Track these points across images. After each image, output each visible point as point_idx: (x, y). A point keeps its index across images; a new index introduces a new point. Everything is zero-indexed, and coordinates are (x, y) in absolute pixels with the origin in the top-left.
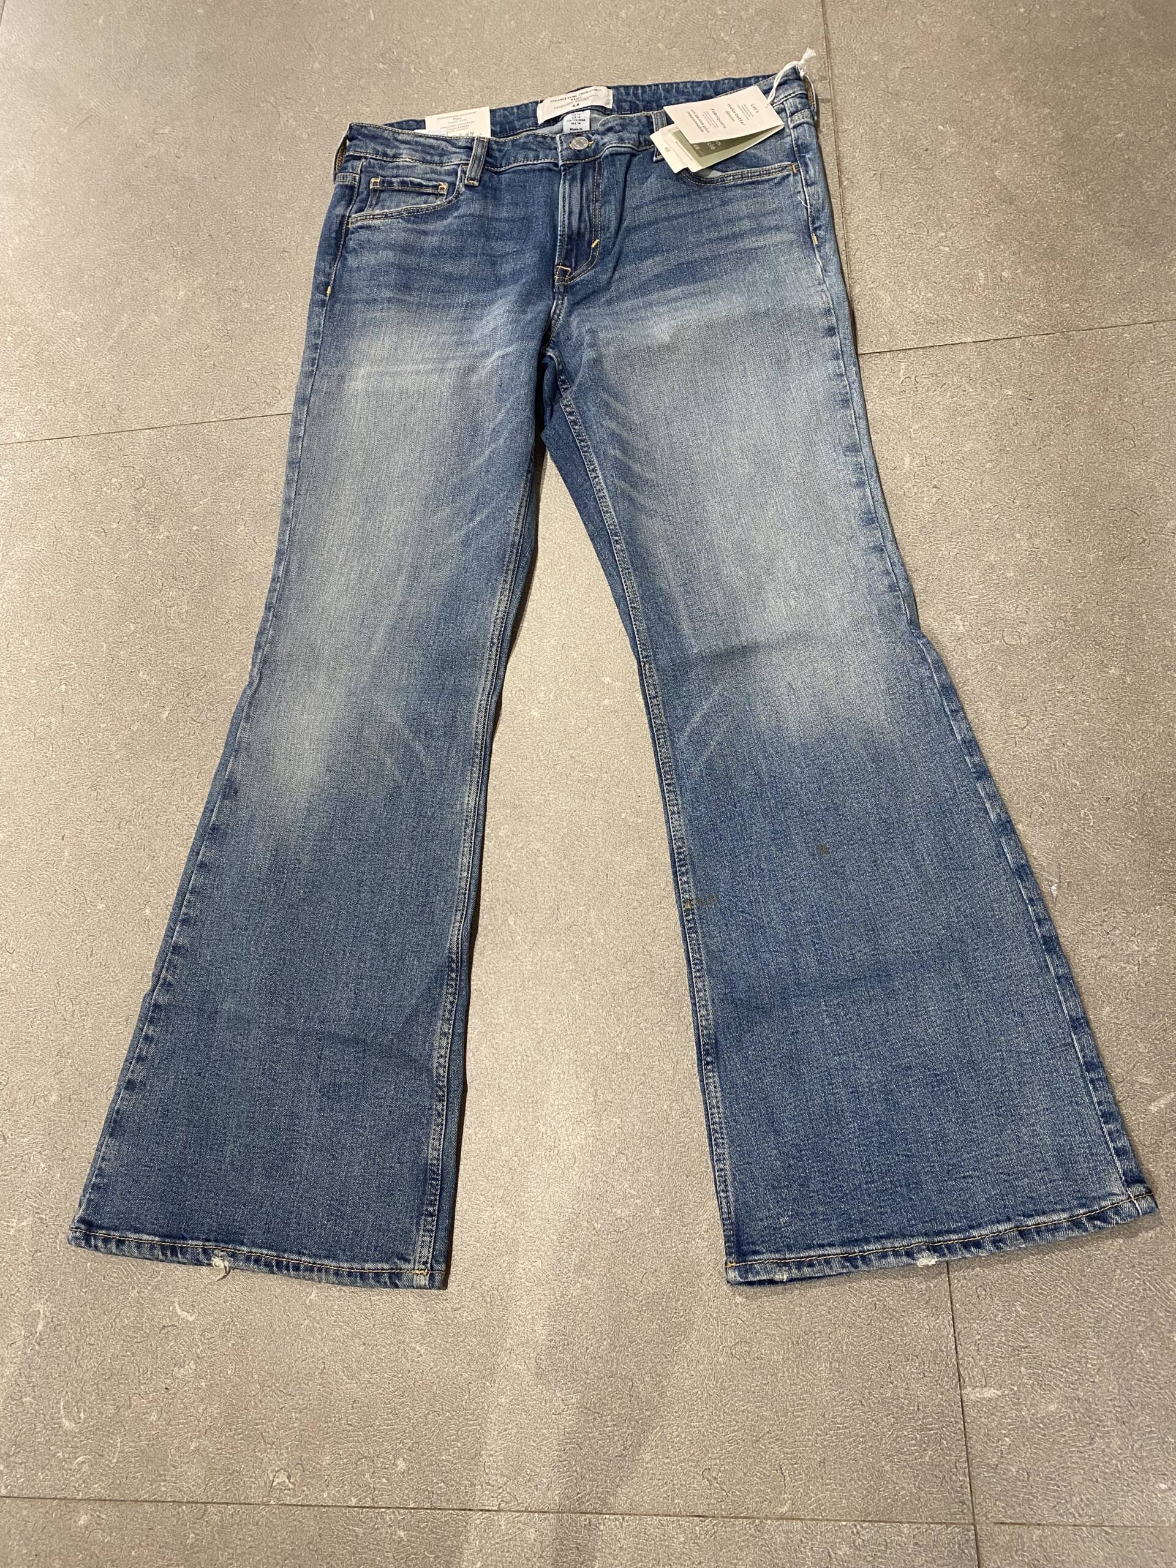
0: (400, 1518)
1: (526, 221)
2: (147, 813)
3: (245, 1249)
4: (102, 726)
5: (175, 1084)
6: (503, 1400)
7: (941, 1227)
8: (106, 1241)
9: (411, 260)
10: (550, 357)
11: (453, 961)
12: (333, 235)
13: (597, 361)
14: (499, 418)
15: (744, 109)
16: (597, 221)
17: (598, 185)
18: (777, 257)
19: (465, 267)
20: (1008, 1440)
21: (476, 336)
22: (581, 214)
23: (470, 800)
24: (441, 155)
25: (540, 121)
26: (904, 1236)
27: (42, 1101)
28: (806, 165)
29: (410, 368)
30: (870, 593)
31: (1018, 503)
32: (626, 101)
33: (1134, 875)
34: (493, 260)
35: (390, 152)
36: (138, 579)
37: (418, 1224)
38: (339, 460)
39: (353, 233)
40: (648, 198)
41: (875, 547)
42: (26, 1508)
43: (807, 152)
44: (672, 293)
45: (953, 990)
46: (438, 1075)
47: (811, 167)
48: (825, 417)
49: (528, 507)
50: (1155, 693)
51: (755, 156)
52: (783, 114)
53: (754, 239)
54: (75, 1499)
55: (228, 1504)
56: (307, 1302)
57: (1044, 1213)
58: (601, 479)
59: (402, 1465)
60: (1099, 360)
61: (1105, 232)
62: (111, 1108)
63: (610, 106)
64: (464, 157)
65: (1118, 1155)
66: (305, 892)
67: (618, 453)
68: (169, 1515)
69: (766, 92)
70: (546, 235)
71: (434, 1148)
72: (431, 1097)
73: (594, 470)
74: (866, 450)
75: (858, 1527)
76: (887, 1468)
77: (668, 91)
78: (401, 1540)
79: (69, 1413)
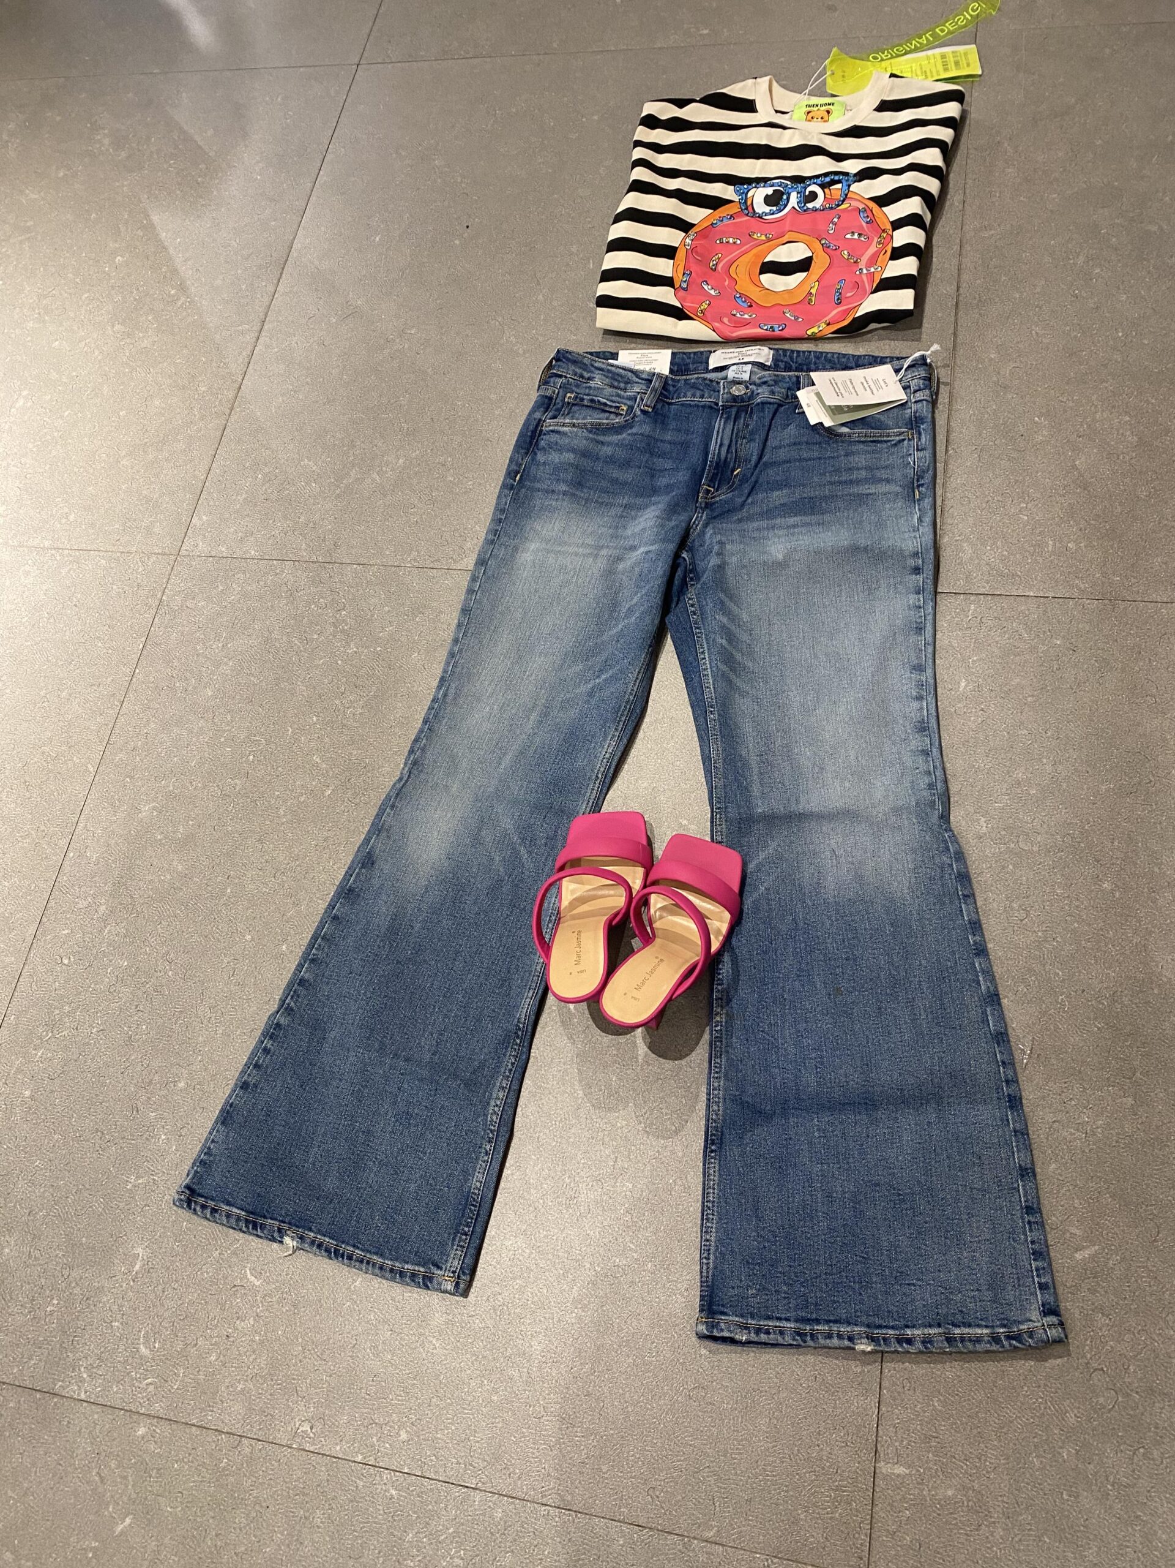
0: (394, 1479)
1: (685, 445)
2: (299, 868)
3: (312, 1234)
4: (277, 793)
5: (281, 1090)
6: (495, 1398)
7: (881, 1322)
8: (203, 1207)
9: (587, 463)
10: (684, 558)
11: (520, 1029)
12: (529, 434)
13: (721, 567)
14: (635, 601)
15: (876, 382)
16: (742, 454)
17: (748, 426)
18: (883, 504)
19: (629, 475)
20: (908, 1512)
21: (629, 532)
22: (729, 446)
24: (627, 383)
25: (711, 367)
26: (849, 1323)
27: (172, 1085)
28: (920, 434)
29: (571, 549)
30: (913, 788)
31: (1049, 734)
32: (782, 361)
33: (1095, 1058)
34: (653, 473)
35: (586, 375)
36: (326, 681)
37: (454, 1239)
38: (502, 613)
39: (545, 434)
40: (787, 441)
41: (923, 751)
42: (97, 1413)
43: (923, 424)
44: (792, 520)
45: (926, 1127)
46: (492, 1120)
47: (923, 436)
48: (900, 638)
49: (645, 672)
50: (1138, 909)
51: (879, 419)
52: (908, 391)
53: (867, 487)
54: (138, 1413)
55: (259, 1440)
57: (970, 1326)
58: (708, 663)
59: (404, 1436)
60: (1137, 627)
61: (1159, 523)
62: (227, 1101)
63: (768, 364)
64: (644, 387)
65: (1041, 1289)
66: (412, 953)
67: (724, 642)
68: (210, 1440)
69: (897, 371)
70: (699, 459)
71: (478, 1180)
72: (483, 1138)
73: (703, 653)
74: (929, 671)
75: (770, 1561)
76: (802, 1516)
77: (818, 358)
78: (392, 1497)
79: (146, 1343)
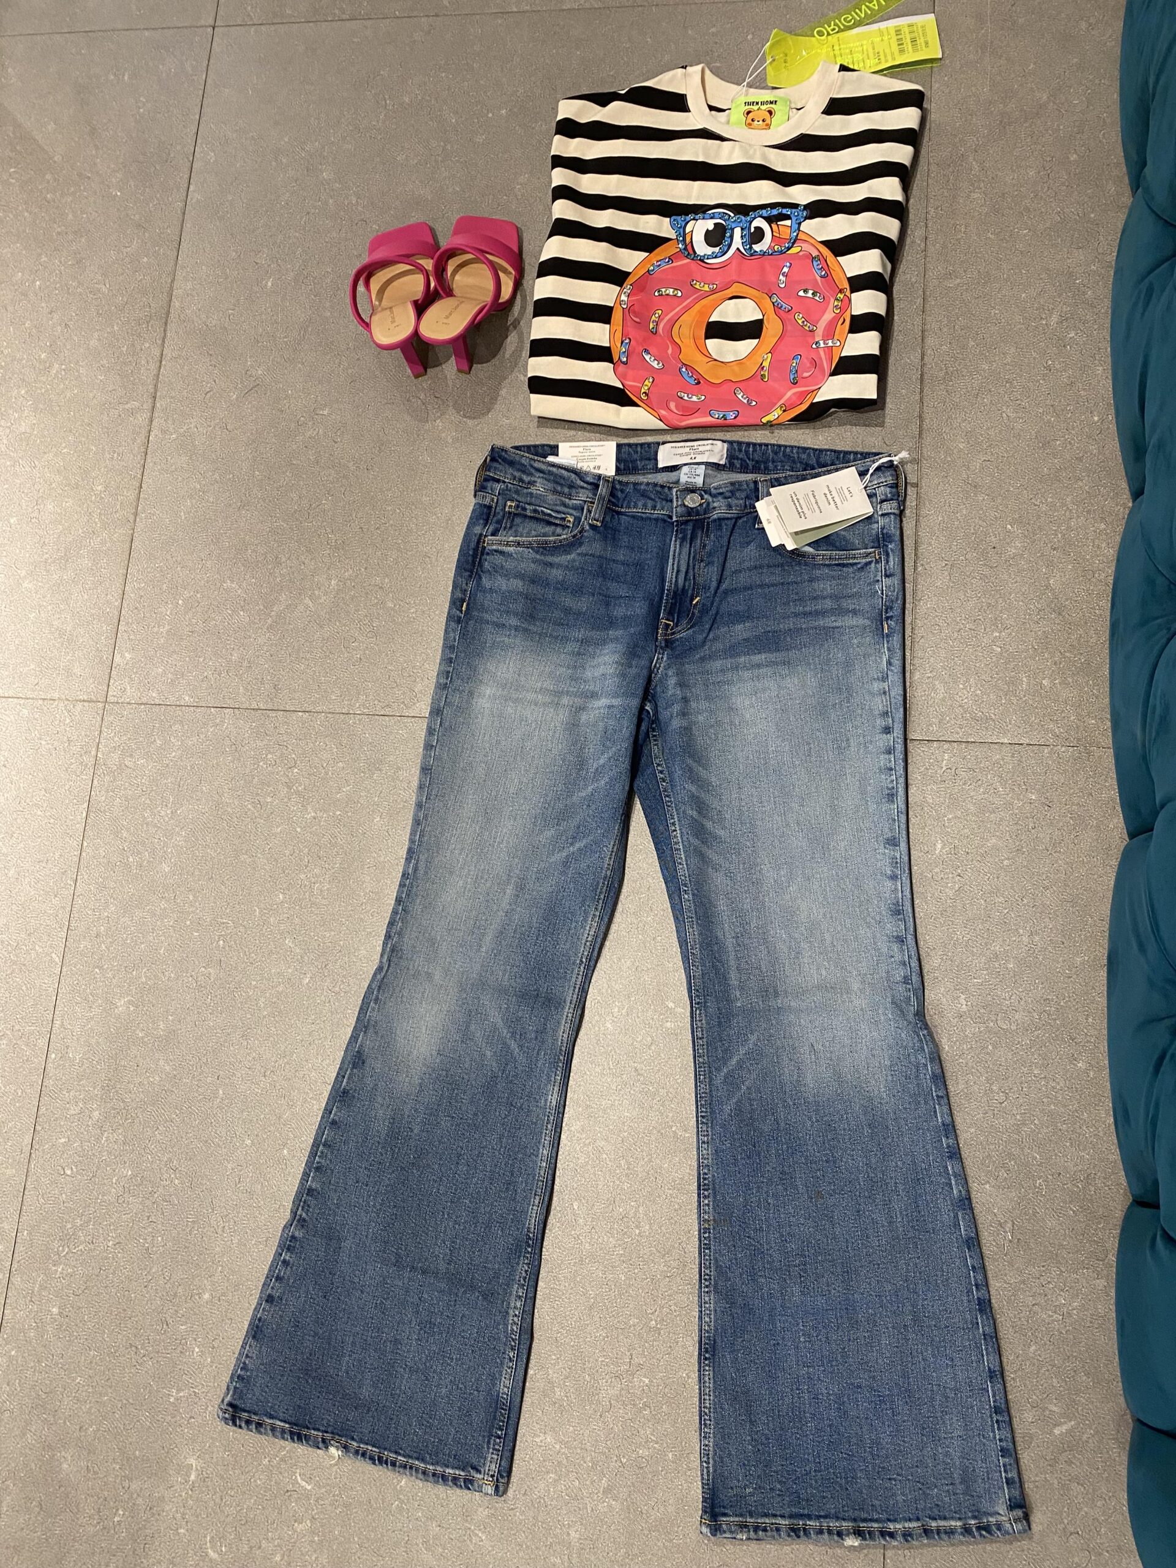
1: (639, 565)
3: (355, 1444)
5: (305, 1301)
8: (248, 1422)
9: (537, 591)
10: (647, 711)
11: (530, 1238)
12: (471, 553)
13: (687, 730)
14: (602, 762)
15: (840, 491)
16: (700, 580)
17: (704, 546)
18: (851, 639)
19: (583, 604)
21: (588, 674)
22: (687, 572)
23: (553, 1099)
24: (571, 487)
25: (660, 465)
28: (888, 555)
29: (531, 696)
30: (888, 981)
32: (738, 459)
34: (607, 600)
35: (526, 478)
37: (489, 1442)
38: (464, 770)
39: (488, 554)
40: (747, 564)
41: (898, 937)
43: (890, 542)
44: (757, 658)
46: (512, 1330)
47: (891, 558)
48: (872, 807)
49: (620, 843)
51: (844, 537)
52: (874, 500)
53: (833, 618)
56: (398, 1487)
58: (679, 836)
62: (254, 1316)
63: (722, 462)
64: (590, 495)
66: (414, 1157)
67: (694, 812)
69: (862, 474)
70: (655, 587)
71: (505, 1386)
72: (505, 1344)
73: (673, 824)
74: (903, 845)
77: (776, 453)
79: (213, 1548)
